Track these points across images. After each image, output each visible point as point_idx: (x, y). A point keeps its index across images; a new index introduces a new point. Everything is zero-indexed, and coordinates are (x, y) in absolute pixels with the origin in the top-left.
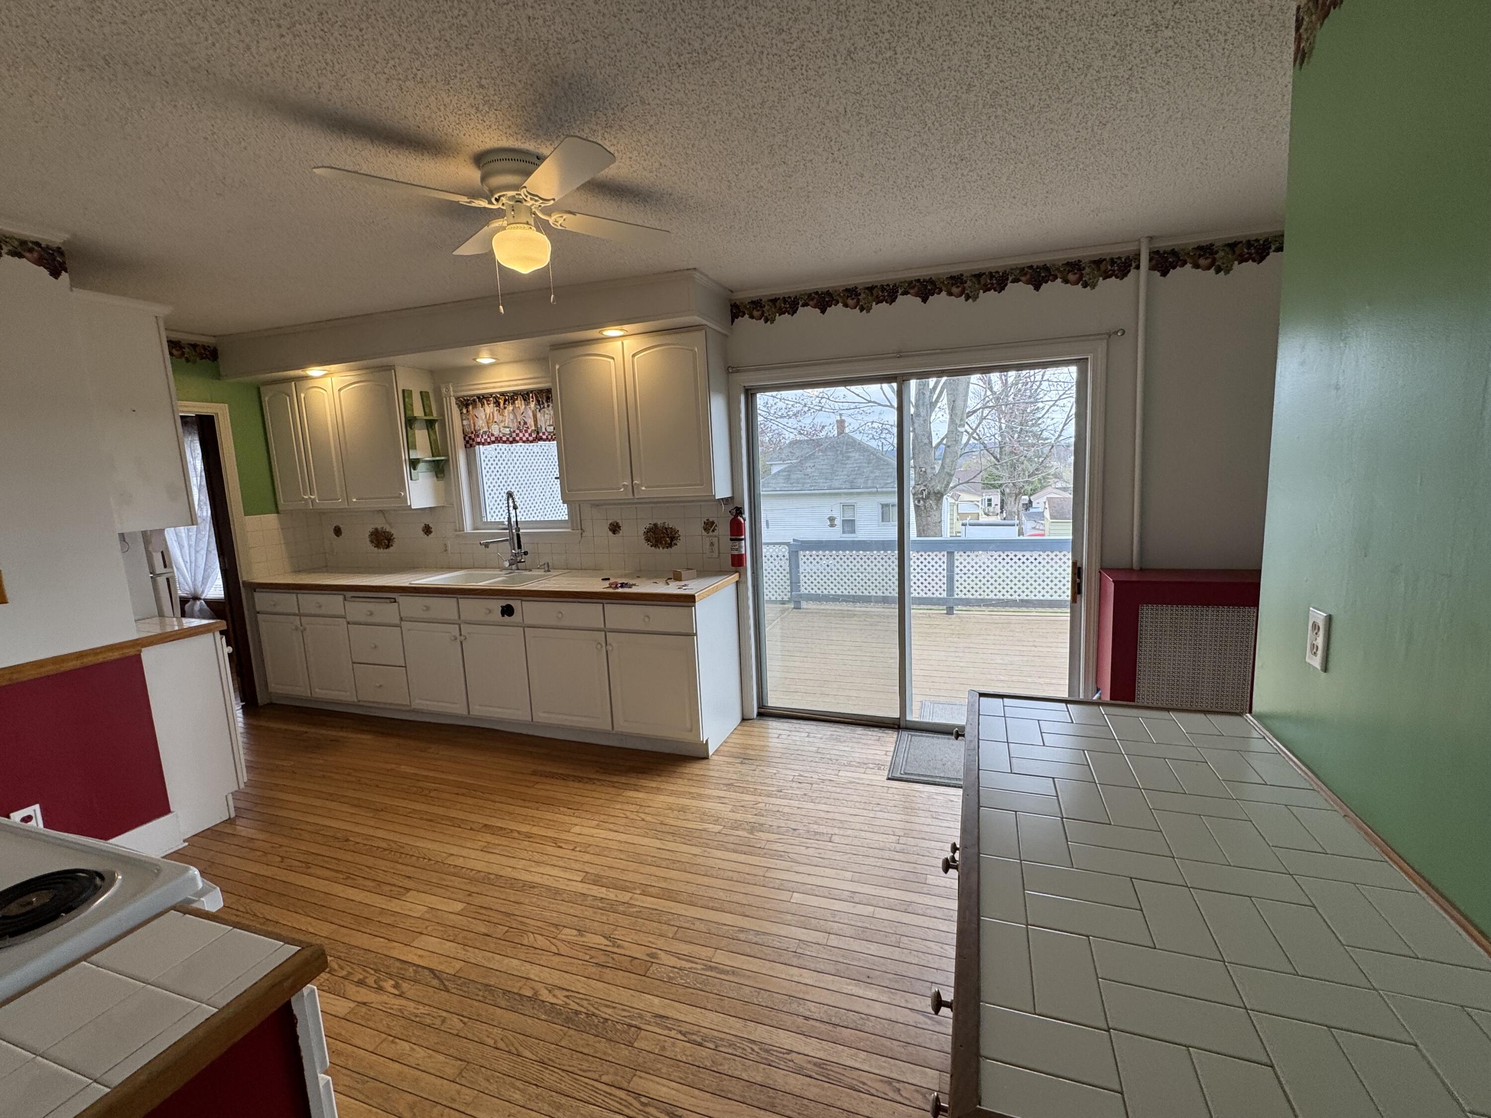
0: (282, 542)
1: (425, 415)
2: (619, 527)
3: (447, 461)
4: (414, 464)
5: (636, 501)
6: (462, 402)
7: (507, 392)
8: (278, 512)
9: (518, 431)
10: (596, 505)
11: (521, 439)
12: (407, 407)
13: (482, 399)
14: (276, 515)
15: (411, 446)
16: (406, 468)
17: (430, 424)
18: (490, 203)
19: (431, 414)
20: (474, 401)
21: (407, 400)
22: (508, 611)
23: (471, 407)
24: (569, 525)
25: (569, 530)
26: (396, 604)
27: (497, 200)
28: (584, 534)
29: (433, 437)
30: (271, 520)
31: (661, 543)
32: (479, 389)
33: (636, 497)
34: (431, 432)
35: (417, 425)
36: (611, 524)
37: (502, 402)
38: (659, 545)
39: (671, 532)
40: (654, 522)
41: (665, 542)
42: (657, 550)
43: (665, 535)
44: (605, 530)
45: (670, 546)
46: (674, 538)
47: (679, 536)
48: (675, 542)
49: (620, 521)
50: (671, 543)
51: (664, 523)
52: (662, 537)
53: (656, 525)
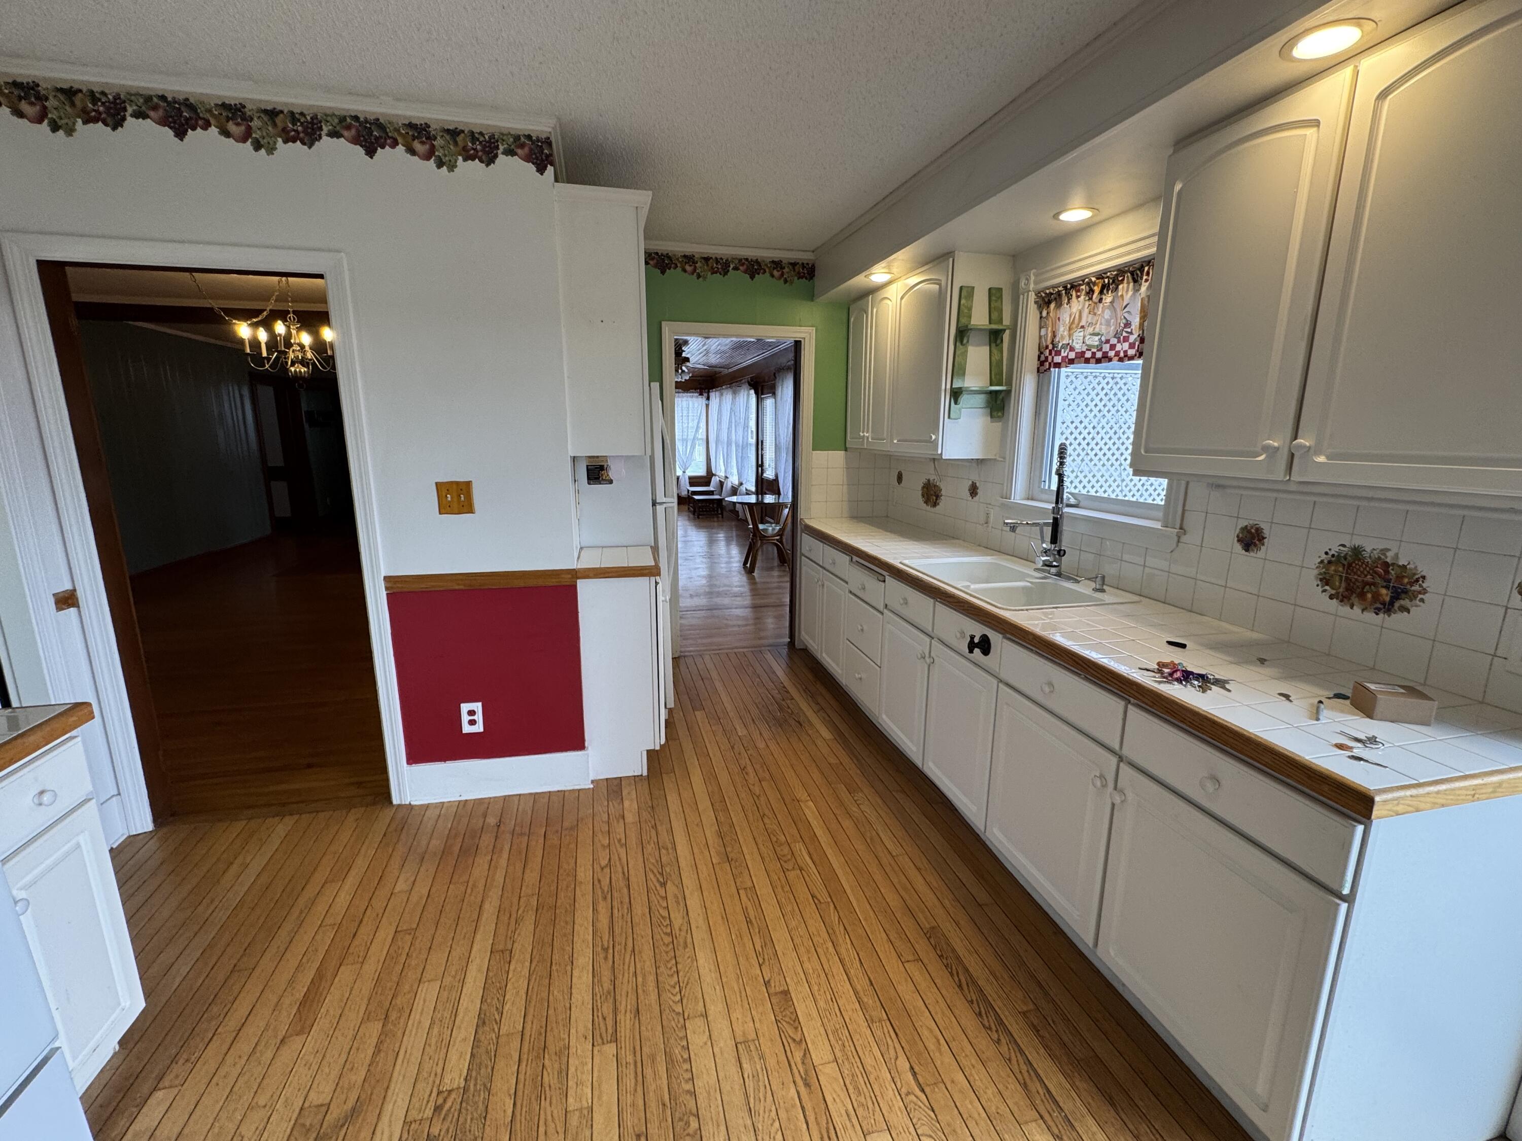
0: (845, 482)
1: (990, 323)
2: (1261, 539)
3: (1008, 392)
4: (956, 394)
5: (1293, 487)
6: (1043, 299)
7: (1105, 271)
8: (846, 450)
9: (1114, 341)
10: (1218, 485)
11: (1117, 354)
12: (964, 312)
13: (1072, 287)
14: (843, 452)
15: (958, 370)
16: (945, 400)
17: (995, 336)
19: (1000, 321)
20: (1059, 294)
21: (963, 301)
23: (1053, 306)
24: (1160, 514)
25: (1158, 525)
26: (883, 584)
28: (1184, 539)
29: (996, 357)
30: (837, 457)
31: (1362, 596)
32: (1072, 271)
33: (1295, 477)
34: (995, 351)
35: (973, 337)
36: (1245, 529)
37: (1097, 289)
38: (1354, 599)
39: (1399, 578)
40: (1357, 542)
41: (1376, 597)
42: (1345, 610)
43: (1378, 580)
44: (1229, 538)
45: (1388, 608)
46: (1405, 592)
47: (1425, 591)
48: (1406, 602)
49: (1262, 526)
50: (1392, 603)
51: (1384, 551)
52: (1367, 584)
53: (1357, 551)
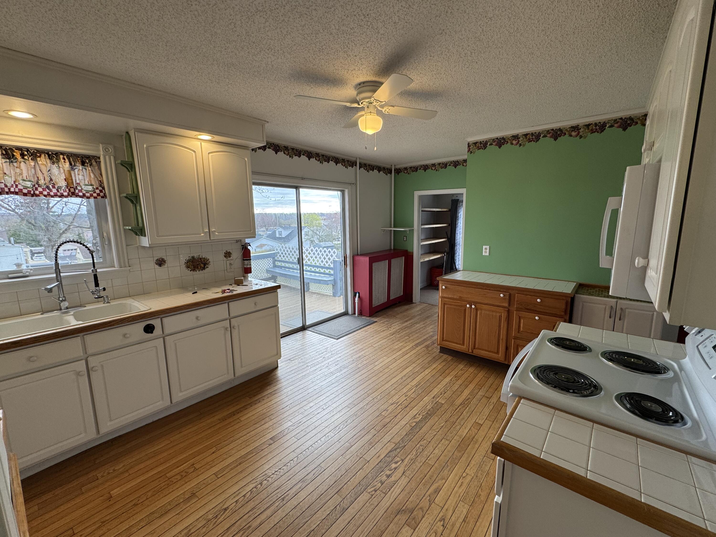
2: (164, 261)
18: (359, 105)
22: (149, 329)
25: (116, 268)
27: (362, 103)
28: (132, 270)
31: (198, 268)
36: (157, 260)
38: (196, 269)
39: (204, 261)
40: (192, 255)
41: (201, 267)
42: (195, 273)
43: (200, 263)
44: (152, 265)
45: (204, 268)
46: (206, 263)
47: (210, 262)
48: (207, 266)
49: (163, 257)
50: (204, 267)
51: (199, 256)
52: (198, 265)
53: (193, 257)
